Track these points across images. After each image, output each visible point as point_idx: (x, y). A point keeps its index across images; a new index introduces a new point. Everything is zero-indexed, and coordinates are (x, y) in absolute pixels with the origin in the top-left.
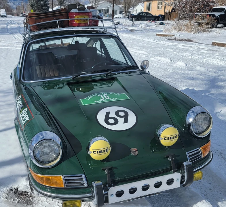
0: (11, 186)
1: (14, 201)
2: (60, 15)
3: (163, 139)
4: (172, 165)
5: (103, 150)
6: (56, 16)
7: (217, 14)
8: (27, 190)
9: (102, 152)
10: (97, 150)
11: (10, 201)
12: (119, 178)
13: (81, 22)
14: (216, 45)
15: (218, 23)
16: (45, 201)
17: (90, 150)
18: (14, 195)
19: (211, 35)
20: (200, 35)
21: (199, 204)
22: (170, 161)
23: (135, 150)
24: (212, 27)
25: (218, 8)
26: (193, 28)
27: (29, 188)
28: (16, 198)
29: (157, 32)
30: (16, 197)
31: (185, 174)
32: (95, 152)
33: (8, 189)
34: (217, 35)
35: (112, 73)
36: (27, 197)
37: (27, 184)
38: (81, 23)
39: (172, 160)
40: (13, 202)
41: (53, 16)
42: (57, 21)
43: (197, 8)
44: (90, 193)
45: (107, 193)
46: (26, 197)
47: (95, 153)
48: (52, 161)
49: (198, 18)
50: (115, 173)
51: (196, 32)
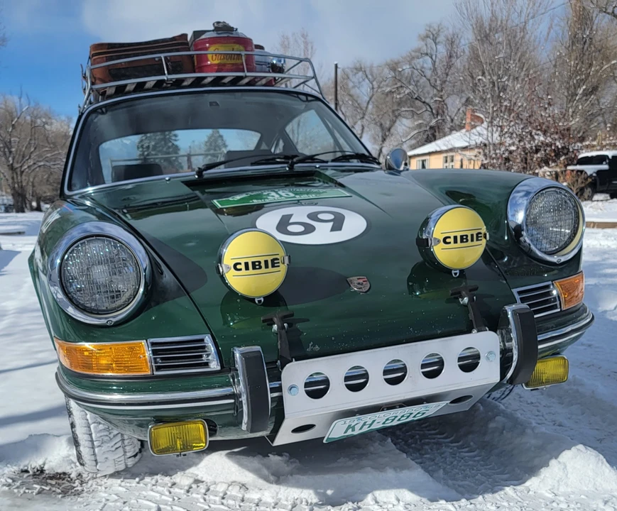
0: (27, 463)
1: (27, 491)
3: (439, 241)
4: (471, 316)
5: (262, 260)
7: (590, 169)
8: (69, 467)
9: (260, 268)
10: (246, 260)
12: (314, 345)
13: (225, 61)
17: (225, 262)
18: (30, 479)
21: (566, 456)
22: (465, 306)
23: (361, 281)
25: (592, 157)
27: (75, 463)
30: (37, 483)
31: (514, 344)
32: (238, 267)
33: (15, 469)
36: (67, 483)
37: (70, 453)
38: (224, 65)
39: (471, 300)
40: (25, 492)
42: (162, 56)
44: (228, 386)
45: (278, 386)
50: (303, 333)
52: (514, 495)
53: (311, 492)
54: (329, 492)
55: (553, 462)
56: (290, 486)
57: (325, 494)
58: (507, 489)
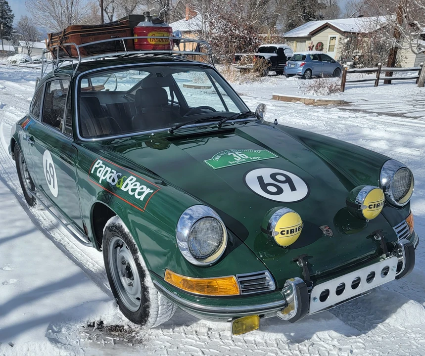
0: (87, 319)
1: (106, 342)
2: (120, 32)
3: (366, 207)
4: (382, 246)
6: (115, 32)
7: (267, 56)
8: (119, 322)
9: (294, 232)
10: (287, 229)
11: (99, 343)
12: (318, 272)
13: (159, 43)
14: (278, 100)
15: (269, 69)
16: (162, 335)
17: (275, 230)
18: (98, 332)
19: (264, 86)
20: (248, 86)
23: (327, 228)
24: (263, 75)
25: (267, 47)
26: (238, 75)
28: (107, 337)
29: (184, 81)
30: (106, 335)
31: (404, 258)
33: (83, 325)
34: (273, 86)
35: (227, 122)
36: (126, 333)
37: (116, 312)
38: (158, 45)
39: (382, 238)
40: (105, 343)
41: (109, 33)
42: (123, 39)
43: (236, 47)
44: (282, 299)
46: (123, 332)
47: (284, 234)
48: (209, 255)
49: (244, 60)
50: (312, 265)
51: (242, 82)
52: (385, 329)
53: (282, 334)
54: (292, 334)
55: (399, 310)
56: (270, 332)
57: (290, 336)
58: (379, 325)
